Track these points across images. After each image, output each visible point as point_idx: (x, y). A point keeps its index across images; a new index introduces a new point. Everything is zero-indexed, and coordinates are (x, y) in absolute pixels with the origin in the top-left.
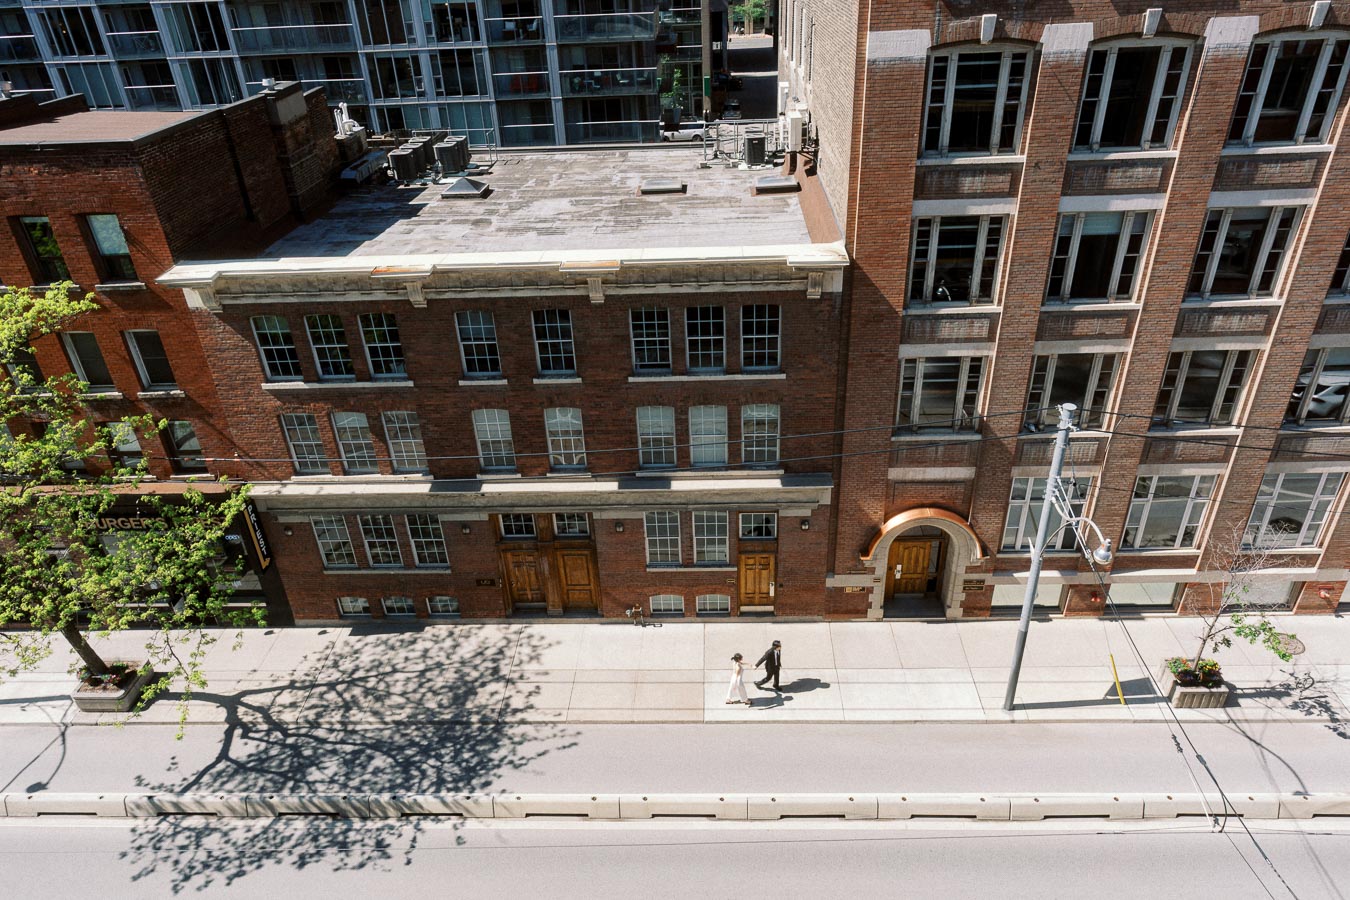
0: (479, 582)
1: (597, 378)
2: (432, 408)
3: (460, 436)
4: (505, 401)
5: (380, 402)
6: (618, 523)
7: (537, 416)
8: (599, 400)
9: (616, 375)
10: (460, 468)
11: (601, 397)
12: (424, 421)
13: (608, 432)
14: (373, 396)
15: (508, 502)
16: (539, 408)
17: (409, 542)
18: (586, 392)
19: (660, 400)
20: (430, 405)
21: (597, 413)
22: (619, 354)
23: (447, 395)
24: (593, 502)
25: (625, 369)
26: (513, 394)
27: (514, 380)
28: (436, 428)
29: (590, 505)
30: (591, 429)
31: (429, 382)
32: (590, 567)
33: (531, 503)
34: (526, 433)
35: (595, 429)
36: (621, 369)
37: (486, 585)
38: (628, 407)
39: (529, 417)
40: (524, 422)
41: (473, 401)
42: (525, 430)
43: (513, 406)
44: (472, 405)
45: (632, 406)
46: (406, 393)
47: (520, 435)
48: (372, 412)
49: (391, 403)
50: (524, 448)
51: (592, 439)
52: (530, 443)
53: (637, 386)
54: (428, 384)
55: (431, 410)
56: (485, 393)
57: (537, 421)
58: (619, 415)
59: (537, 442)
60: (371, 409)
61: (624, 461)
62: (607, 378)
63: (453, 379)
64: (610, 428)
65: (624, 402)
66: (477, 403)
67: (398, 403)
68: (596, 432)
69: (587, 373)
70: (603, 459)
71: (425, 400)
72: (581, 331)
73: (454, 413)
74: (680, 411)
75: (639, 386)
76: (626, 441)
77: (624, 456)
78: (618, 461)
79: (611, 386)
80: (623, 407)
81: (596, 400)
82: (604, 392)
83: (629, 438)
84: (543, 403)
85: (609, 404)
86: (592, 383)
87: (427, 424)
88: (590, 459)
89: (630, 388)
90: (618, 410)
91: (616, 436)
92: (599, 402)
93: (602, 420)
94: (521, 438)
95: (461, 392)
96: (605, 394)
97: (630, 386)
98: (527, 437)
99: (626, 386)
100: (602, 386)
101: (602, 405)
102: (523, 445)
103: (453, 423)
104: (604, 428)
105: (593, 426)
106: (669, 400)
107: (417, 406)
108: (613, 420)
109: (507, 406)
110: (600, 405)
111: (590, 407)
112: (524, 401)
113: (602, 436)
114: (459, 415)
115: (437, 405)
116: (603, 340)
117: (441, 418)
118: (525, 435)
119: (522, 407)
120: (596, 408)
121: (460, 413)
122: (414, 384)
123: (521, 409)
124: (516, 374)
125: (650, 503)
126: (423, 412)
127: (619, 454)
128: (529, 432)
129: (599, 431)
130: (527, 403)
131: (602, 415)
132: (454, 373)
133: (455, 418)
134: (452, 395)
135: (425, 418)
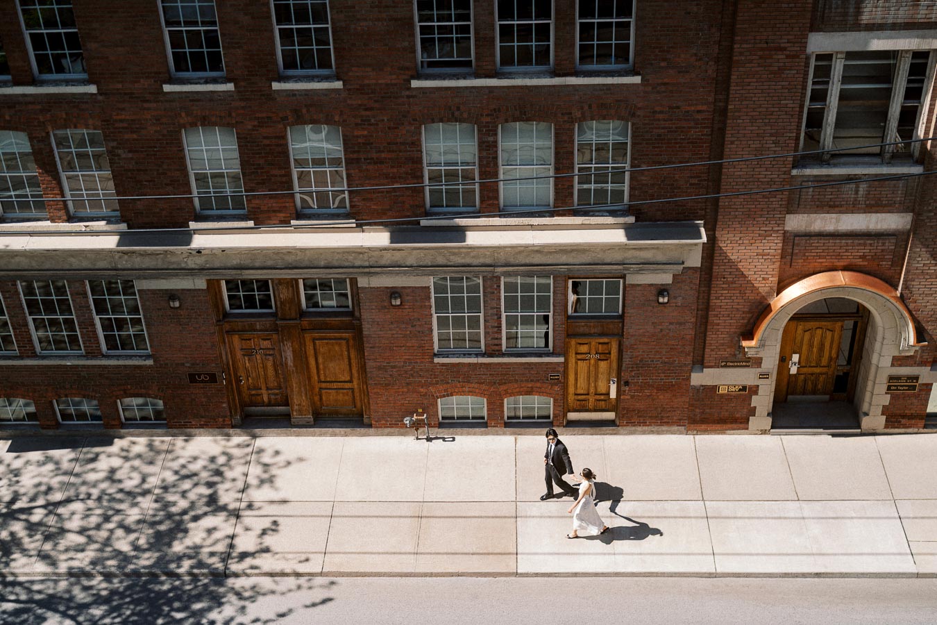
0: (193, 378)
1: (366, 82)
2: (124, 125)
3: (165, 167)
4: (230, 115)
5: (48, 115)
6: (394, 292)
7: (277, 137)
8: (368, 113)
9: (394, 77)
10: (164, 213)
12: (115, 144)
13: (380, 161)
14: (38, 107)
15: (235, 262)
16: (281, 126)
17: (92, 319)
18: (349, 101)
19: (457, 113)
20: (121, 121)
21: (366, 133)
22: (397, 46)
23: (146, 105)
24: (358, 263)
25: (408, 69)
26: (243, 104)
27: (242, 84)
28: (130, 155)
29: (353, 267)
30: (355, 156)
31: (120, 86)
32: (352, 356)
33: (269, 263)
34: (262, 162)
35: (362, 156)
36: (400, 69)
37: (203, 381)
38: (410, 123)
39: (265, 138)
40: (258, 146)
41: (183, 114)
42: (259, 157)
43: (242, 122)
44: (182, 121)
45: (415, 122)
46: (86, 103)
47: (254, 165)
48: (37, 130)
49: (64, 116)
50: (258, 183)
51: (357, 171)
52: (267, 176)
53: (423, 93)
54: (118, 89)
55: (123, 128)
56: (201, 103)
57: (277, 145)
58: (398, 136)
59: (276, 176)
60: (35, 126)
61: (404, 202)
62: (380, 82)
63: (155, 81)
64: (383, 155)
65: (404, 116)
66: (189, 118)
67: (75, 117)
68: (363, 160)
69: (350, 74)
70: (372, 199)
71: (114, 114)
72: (341, 12)
73: (156, 131)
74: (486, 131)
75: (426, 93)
76: (407, 173)
77: (403, 196)
78: (394, 203)
79: (385, 93)
80: (403, 124)
81: (364, 113)
82: (376, 101)
83: (411, 170)
84: (286, 118)
85: (383, 120)
86: (357, 89)
87: (117, 148)
88: (355, 200)
89: (413, 97)
90: (396, 128)
91: (392, 167)
92: (368, 116)
93: (372, 144)
94: (255, 169)
95: (166, 101)
96: (376, 105)
97: (414, 93)
98: (263, 168)
99: (408, 93)
100: (372, 93)
101: (373, 121)
102: (256, 180)
103: (156, 147)
104: (375, 155)
105: (358, 152)
106: (469, 114)
107: (102, 121)
108: (389, 144)
109: (234, 122)
110: (370, 120)
111: (357, 124)
112: (258, 115)
113: (371, 167)
114: (164, 135)
115: (132, 120)
116: (375, 24)
117: (137, 140)
118: (259, 164)
119: (256, 123)
120: (364, 125)
121: (165, 132)
122: (98, 90)
123: (254, 126)
124: (247, 75)
125: (441, 263)
126: (112, 130)
127: (395, 192)
128: (266, 161)
129: (368, 159)
130: (263, 118)
131: (372, 136)
132: (156, 73)
133: (158, 140)
134: (153, 105)
135: (114, 140)
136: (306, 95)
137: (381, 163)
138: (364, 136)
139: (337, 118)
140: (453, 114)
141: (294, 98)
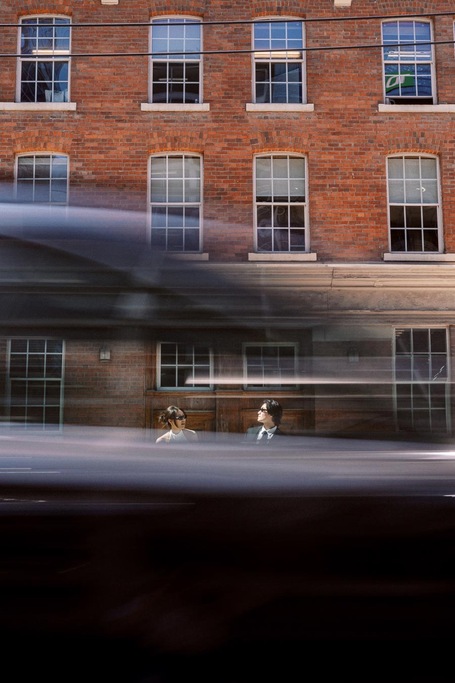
1: (336, 106)
2: (95, 144)
4: (201, 136)
5: (21, 133)
7: (244, 161)
8: (335, 137)
9: (362, 102)
11: (338, 133)
12: (80, 165)
13: (346, 189)
14: (14, 124)
16: (249, 148)
18: (318, 126)
19: (421, 139)
20: (92, 140)
21: (332, 158)
22: (367, 73)
23: (120, 125)
25: (375, 95)
26: (215, 125)
27: (218, 105)
30: (321, 182)
31: (98, 105)
34: (226, 186)
35: (328, 182)
36: (370, 95)
38: (376, 149)
39: (232, 161)
40: (224, 169)
41: (155, 135)
42: (224, 182)
43: (213, 144)
44: (153, 142)
45: (381, 148)
46: (63, 121)
47: (217, 190)
48: (5, 148)
49: (37, 135)
50: (219, 210)
51: (321, 198)
52: (229, 202)
53: (390, 118)
54: (96, 109)
55: (92, 148)
56: (174, 124)
57: (243, 169)
58: (363, 161)
59: (239, 202)
60: (5, 144)
61: (367, 235)
62: (349, 107)
63: (134, 101)
64: (348, 182)
65: (372, 142)
66: (160, 138)
67: (47, 135)
68: (328, 186)
69: (322, 98)
70: (334, 230)
71: (87, 133)
72: (317, 41)
73: (125, 152)
74: (450, 158)
75: (393, 119)
76: (372, 202)
77: (366, 227)
78: (358, 235)
79: (353, 118)
80: (369, 149)
81: (332, 137)
82: (344, 126)
83: (376, 199)
84: (255, 141)
85: (350, 145)
86: (327, 114)
87: (81, 169)
88: (317, 230)
89: (380, 122)
90: (363, 153)
91: (357, 195)
92: (335, 141)
93: (338, 169)
94: (218, 194)
95: (141, 121)
96: (345, 130)
97: (381, 119)
98: (225, 194)
99: (375, 118)
100: (341, 118)
101: (340, 145)
102: (216, 206)
103: (121, 169)
104: (340, 180)
105: (325, 178)
106: (433, 141)
107: (74, 140)
108: (355, 170)
109: (204, 143)
110: (337, 145)
111: (324, 149)
112: (228, 137)
113: (335, 194)
114: (132, 157)
115: (103, 140)
116: (347, 53)
117: (104, 161)
118: (223, 189)
119: (226, 146)
120: (332, 149)
121: (133, 152)
122: (77, 108)
123: (224, 148)
124: (223, 98)
125: (405, 307)
126: (81, 150)
127: (360, 223)
128: (230, 186)
129: (333, 186)
130: (233, 140)
131: (338, 161)
132: (136, 93)
133: (125, 161)
134: (127, 125)
135: (79, 161)
136: (277, 118)
137: (347, 190)
138: (330, 161)
139: (305, 142)
140: (418, 141)
141: (266, 120)
